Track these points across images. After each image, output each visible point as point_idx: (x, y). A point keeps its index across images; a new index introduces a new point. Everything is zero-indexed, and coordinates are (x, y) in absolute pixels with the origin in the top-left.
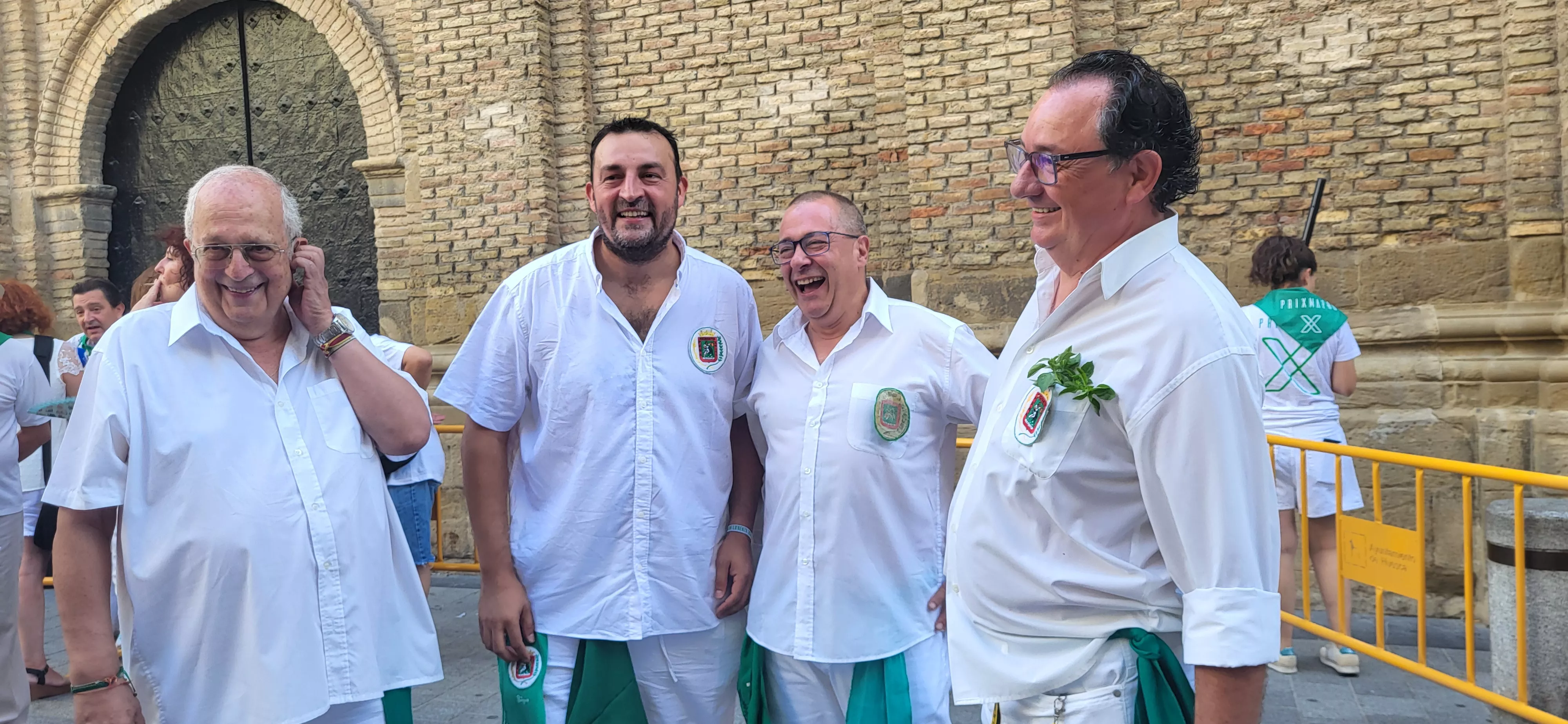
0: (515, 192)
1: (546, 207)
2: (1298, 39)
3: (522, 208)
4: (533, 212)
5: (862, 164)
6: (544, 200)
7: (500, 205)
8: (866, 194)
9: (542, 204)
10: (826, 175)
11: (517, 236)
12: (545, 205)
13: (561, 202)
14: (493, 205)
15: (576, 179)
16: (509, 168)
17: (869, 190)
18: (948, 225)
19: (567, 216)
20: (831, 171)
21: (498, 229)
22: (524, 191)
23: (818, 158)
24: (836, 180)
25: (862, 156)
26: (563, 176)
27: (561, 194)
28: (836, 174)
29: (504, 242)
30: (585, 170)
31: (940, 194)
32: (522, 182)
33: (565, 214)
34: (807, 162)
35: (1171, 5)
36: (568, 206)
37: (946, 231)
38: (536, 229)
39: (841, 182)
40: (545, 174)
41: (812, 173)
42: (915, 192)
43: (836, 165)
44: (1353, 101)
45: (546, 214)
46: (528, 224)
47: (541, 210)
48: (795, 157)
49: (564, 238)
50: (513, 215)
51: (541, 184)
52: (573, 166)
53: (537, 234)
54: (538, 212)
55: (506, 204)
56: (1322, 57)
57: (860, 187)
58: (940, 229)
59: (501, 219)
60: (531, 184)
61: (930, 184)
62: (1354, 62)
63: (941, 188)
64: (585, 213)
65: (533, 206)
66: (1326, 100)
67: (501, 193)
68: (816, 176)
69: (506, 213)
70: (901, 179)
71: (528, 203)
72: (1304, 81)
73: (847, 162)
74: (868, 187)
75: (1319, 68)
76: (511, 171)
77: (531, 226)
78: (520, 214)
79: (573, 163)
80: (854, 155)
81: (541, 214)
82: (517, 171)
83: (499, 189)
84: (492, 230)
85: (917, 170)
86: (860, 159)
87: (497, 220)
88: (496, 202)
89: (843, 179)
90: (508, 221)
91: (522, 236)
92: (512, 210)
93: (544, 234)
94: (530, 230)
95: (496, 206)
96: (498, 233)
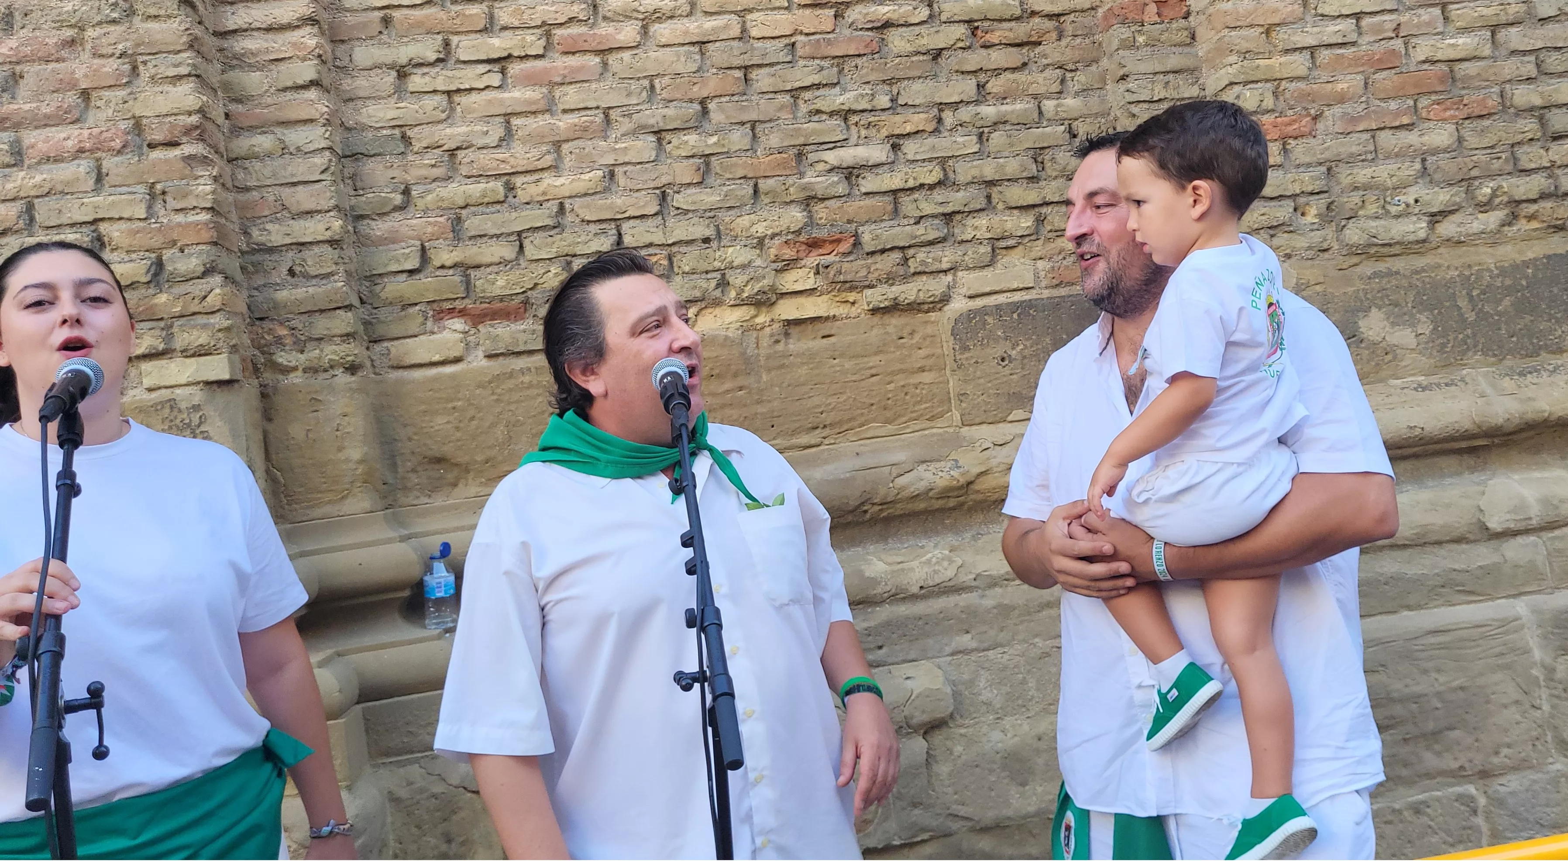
0: (85, 95)
1: (201, 139)
3: (117, 144)
4: (157, 154)
5: (1054, 35)
6: (194, 119)
7: (31, 138)
8: (1071, 103)
9: (188, 131)
10: (975, 59)
11: (103, 227)
12: (199, 133)
13: (237, 130)
15: (282, 66)
16: (60, 24)
17: (1077, 94)
18: (1327, 155)
19: (260, 172)
20: (984, 52)
21: (30, 208)
22: (122, 93)
23: (949, 22)
24: (998, 72)
25: (1050, 16)
26: (235, 57)
27: (233, 107)
28: (998, 58)
30: (312, 42)
31: (1301, 85)
32: (111, 65)
33: (257, 165)
34: (923, 29)
36: (263, 142)
37: (1323, 169)
38: (173, 204)
39: (1009, 75)
40: (193, 45)
41: (937, 54)
42: (1246, 83)
43: (994, 38)
45: (205, 161)
46: (142, 189)
47: (188, 149)
48: (894, 16)
49: (255, 233)
51: (184, 70)
52: (269, 29)
53: (180, 218)
54: (175, 153)
55: (58, 134)
57: (1056, 87)
58: (1309, 165)
59: (38, 178)
60: (145, 73)
61: (1279, 64)
63: (1302, 71)
64: (320, 161)
65: (158, 137)
67: (37, 96)
68: (950, 61)
69: (58, 160)
70: (1174, 61)
71: (138, 126)
73: (1021, 31)
74: (1073, 86)
76: (69, 33)
77: (152, 195)
78: (109, 163)
79: (269, 21)
80: (1033, 13)
81: (189, 159)
82: (90, 33)
83: (24, 89)
85: (1244, 32)
86: (1050, 24)
88: (17, 126)
89: (1014, 69)
90: (68, 183)
91: (123, 225)
92: (81, 151)
93: (204, 217)
94: (149, 207)
95: (18, 141)
96: (32, 219)
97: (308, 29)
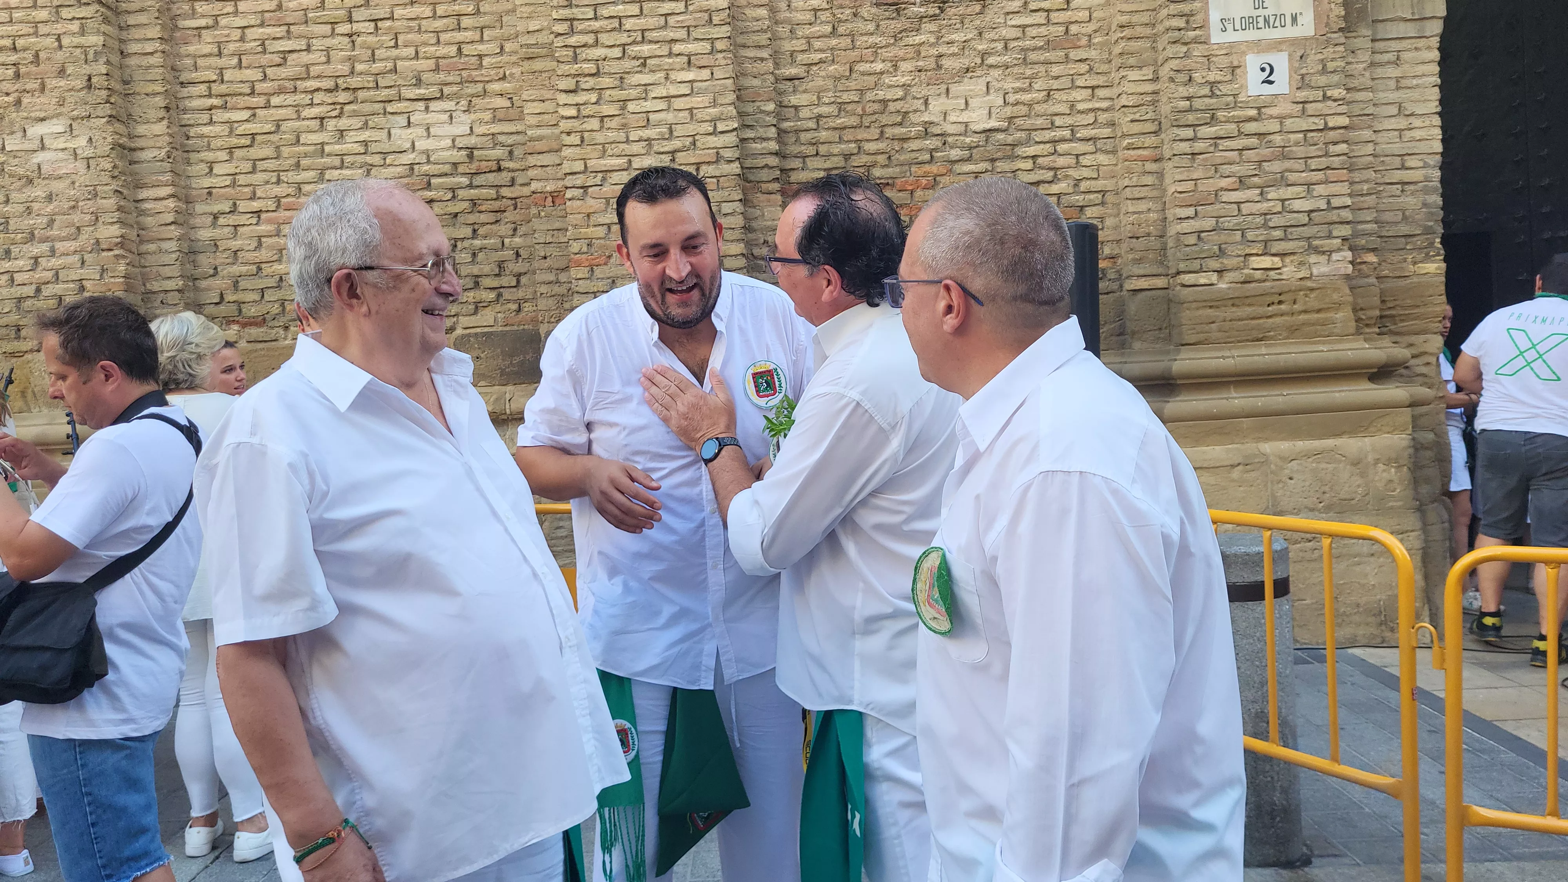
0: (78, 228)
1: (122, 248)
2: (943, 99)
3: (89, 249)
4: (105, 254)
5: (512, 208)
6: (119, 240)
7: (58, 245)
8: (517, 240)
9: (117, 244)
10: (472, 218)
11: (84, 282)
12: (121, 245)
13: (142, 242)
14: (50, 244)
15: (161, 215)
16: (69, 200)
17: (521, 236)
18: (611, 274)
19: (150, 260)
20: (478, 214)
21: (57, 274)
22: (92, 228)
23: (462, 200)
24: (483, 224)
25: (512, 199)
26: (142, 211)
27: (141, 232)
28: (483, 218)
29: (67, 289)
30: (173, 206)
31: (602, 241)
32: (88, 217)
33: (149, 257)
34: (449, 203)
35: (827, 57)
36: (152, 247)
37: (610, 281)
38: (110, 274)
39: (489, 226)
40: (120, 209)
41: (456, 215)
42: (575, 240)
43: (483, 208)
44: (993, 160)
45: (124, 257)
46: (98, 267)
47: (116, 252)
48: (435, 197)
49: (148, 286)
50: (77, 257)
51: (115, 220)
52: (155, 200)
53: (112, 280)
54: (111, 253)
55: (67, 244)
56: (964, 117)
57: (511, 233)
58: (603, 279)
59: (60, 262)
60: (101, 220)
61: (591, 231)
62: (993, 124)
63: (602, 235)
64: (174, 256)
65: (104, 247)
66: (969, 159)
67: (60, 229)
68: (461, 219)
69: (68, 255)
70: (557, 225)
71: (98, 242)
72: (950, 140)
73: (496, 205)
74: (520, 232)
75: (961, 128)
76: (73, 203)
77: (103, 270)
78: (87, 257)
79: (156, 196)
80: (503, 197)
81: (116, 256)
82: (80, 204)
83: (56, 225)
84: (49, 275)
85: (576, 216)
86: (510, 202)
87: (55, 262)
88: (53, 241)
89: (491, 224)
90: (71, 264)
91: (91, 282)
92: (76, 251)
93: (122, 280)
94: (101, 275)
95: (53, 246)
96: (58, 278)
97: (172, 199)
